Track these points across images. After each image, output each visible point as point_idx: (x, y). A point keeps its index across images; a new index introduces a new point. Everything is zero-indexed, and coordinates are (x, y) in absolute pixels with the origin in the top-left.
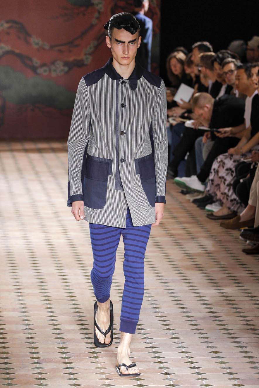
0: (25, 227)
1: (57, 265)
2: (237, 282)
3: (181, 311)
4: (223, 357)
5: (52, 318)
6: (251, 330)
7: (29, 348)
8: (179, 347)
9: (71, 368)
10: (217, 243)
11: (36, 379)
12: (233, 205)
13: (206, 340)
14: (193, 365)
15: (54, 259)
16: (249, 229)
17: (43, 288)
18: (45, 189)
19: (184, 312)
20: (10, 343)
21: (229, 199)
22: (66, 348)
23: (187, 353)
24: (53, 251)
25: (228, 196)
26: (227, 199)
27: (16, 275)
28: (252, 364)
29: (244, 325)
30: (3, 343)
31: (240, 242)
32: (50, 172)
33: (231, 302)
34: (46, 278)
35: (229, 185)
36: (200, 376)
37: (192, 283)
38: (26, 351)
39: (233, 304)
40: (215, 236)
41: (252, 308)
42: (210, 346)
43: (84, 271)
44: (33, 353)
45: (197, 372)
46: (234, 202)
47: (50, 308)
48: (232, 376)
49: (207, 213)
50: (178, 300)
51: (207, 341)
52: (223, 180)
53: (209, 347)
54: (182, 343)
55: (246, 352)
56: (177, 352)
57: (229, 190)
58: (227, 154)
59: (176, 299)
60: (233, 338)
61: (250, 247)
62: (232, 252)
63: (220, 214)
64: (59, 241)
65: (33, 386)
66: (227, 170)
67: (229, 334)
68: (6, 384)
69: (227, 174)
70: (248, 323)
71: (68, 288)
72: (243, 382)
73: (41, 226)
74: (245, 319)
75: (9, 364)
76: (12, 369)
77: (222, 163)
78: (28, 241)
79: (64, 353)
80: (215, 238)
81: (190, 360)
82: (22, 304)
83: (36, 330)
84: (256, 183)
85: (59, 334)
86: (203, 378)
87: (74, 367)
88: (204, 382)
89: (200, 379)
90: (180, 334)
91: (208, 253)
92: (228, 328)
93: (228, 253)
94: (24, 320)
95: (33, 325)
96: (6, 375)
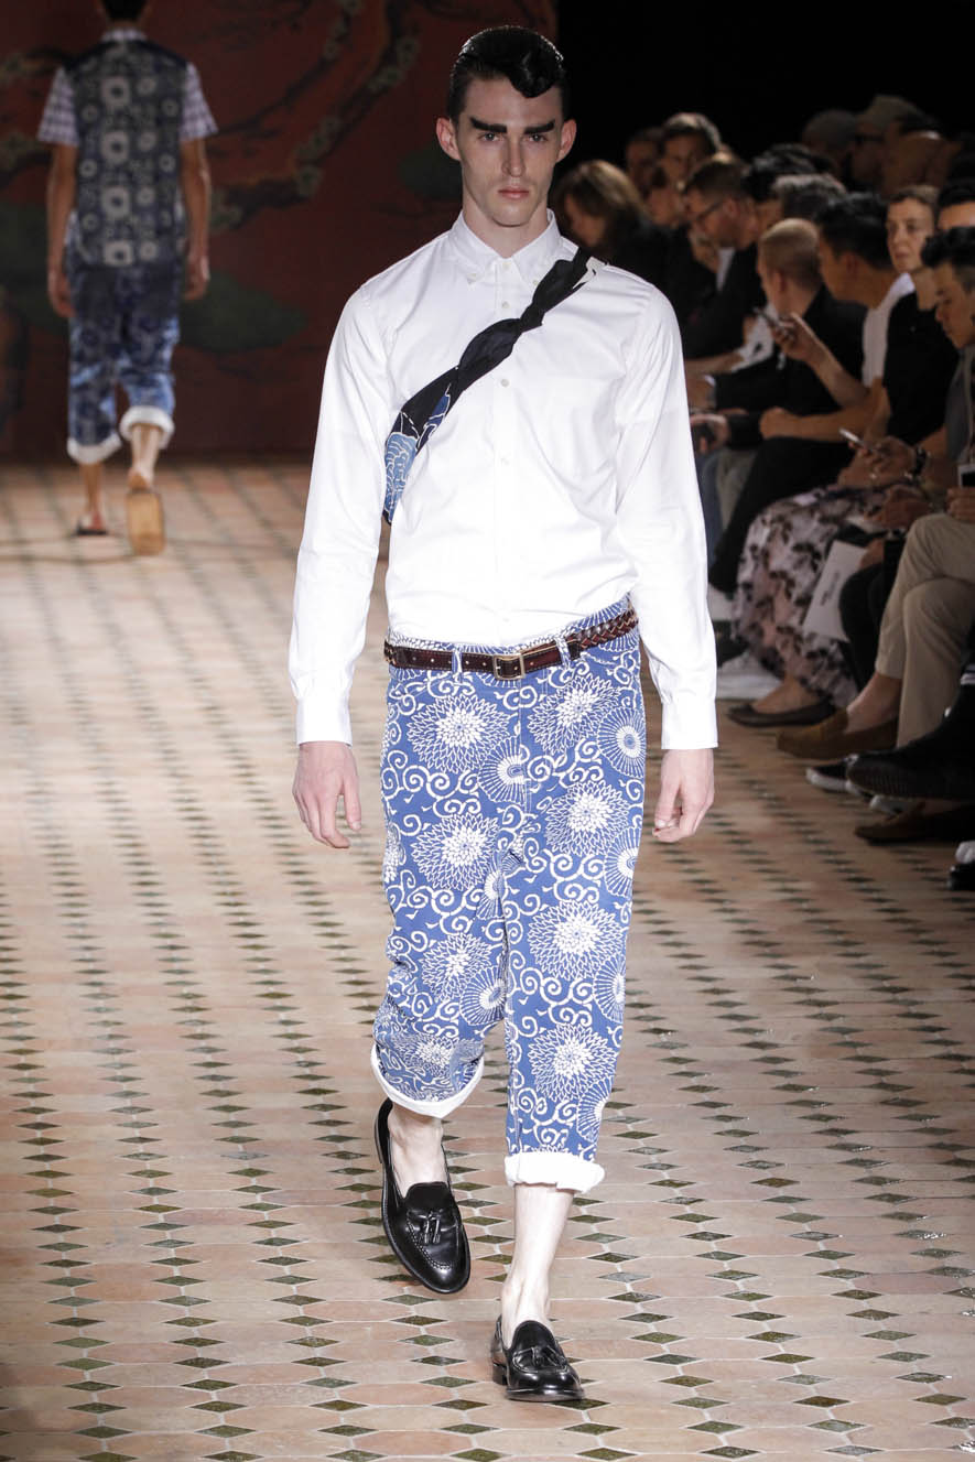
0: (107, 760)
1: (220, 889)
2: (845, 940)
3: (653, 1043)
4: (801, 1200)
5: (213, 1071)
6: (895, 1104)
7: (136, 1174)
8: (652, 1167)
9: (283, 1242)
10: (772, 807)
11: (163, 1281)
12: (816, 670)
13: (742, 1141)
14: (701, 1227)
15: (211, 869)
16: (878, 752)
17: (176, 966)
18: (170, 627)
19: (664, 1046)
20: (71, 1159)
21: (805, 649)
22: (265, 1173)
23: (679, 1185)
24: (207, 841)
25: (798, 638)
26: (798, 650)
27: (83, 925)
28: (900, 1222)
29: (874, 1087)
30: (47, 1158)
31: (850, 802)
33: (824, 1010)
34: (187, 934)
35: (804, 601)
36: (726, 1266)
37: (687, 945)
38: (125, 1185)
40: (762, 782)
41: (895, 1029)
42: (758, 1162)
43: (317, 909)
44: (151, 1191)
45: (716, 1250)
46: (819, 660)
47: (202, 1037)
48: (836, 1265)
50: (641, 1006)
51: (744, 1143)
52: (784, 584)
53: (754, 1164)
54: (661, 1151)
55: (879, 1181)
56: (643, 1184)
57: (803, 620)
60: (834, 1132)
61: (880, 819)
62: (819, 837)
64: (228, 806)
65: (154, 1305)
66: (798, 548)
67: (819, 1118)
68: (62, 1301)
69: (799, 564)
70: (885, 1079)
71: (261, 966)
72: (874, 1284)
73: (161, 755)
74: (875, 1066)
75: (70, 1232)
76: (81, 1247)
77: (780, 527)
78: (121, 805)
79: (256, 1189)
80: (763, 791)
81: (688, 1210)
82: (106, 1023)
83: (157, 1112)
84: (903, 595)
85: (237, 1124)
86: (737, 1273)
87: (294, 1239)
88: (739, 1284)
89: (725, 1275)
90: (651, 1122)
91: (739, 840)
92: (814, 1098)
93: (808, 842)
94: (114, 1079)
95: (145, 1094)
96: (59, 1268)
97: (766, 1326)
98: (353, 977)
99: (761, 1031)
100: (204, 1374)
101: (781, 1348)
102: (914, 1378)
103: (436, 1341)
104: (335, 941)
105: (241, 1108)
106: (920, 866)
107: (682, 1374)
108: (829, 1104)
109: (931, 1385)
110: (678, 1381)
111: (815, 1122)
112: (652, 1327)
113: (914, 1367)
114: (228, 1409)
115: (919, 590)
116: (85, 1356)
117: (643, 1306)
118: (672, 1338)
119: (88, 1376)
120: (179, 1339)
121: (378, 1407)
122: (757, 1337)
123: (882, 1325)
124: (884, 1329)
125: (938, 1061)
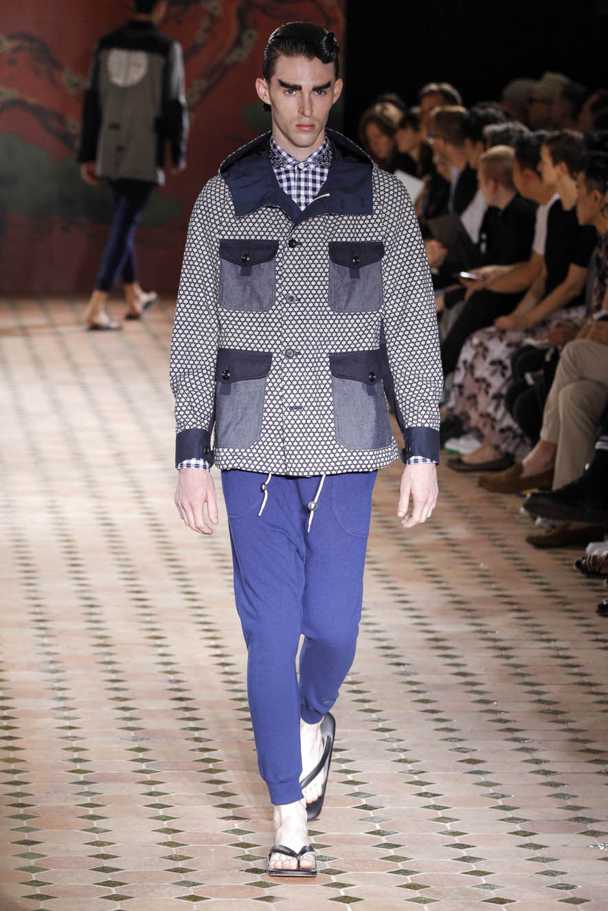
0: (52, 486)
1: (122, 569)
2: (517, 608)
3: (396, 671)
4: (488, 773)
5: (116, 685)
6: (549, 713)
7: (66, 749)
8: (394, 750)
9: (158, 794)
10: (472, 523)
11: (83, 817)
12: (505, 440)
13: (451, 735)
14: (424, 789)
15: (115, 556)
16: (542, 492)
17: (93, 618)
18: (93, 403)
19: (403, 674)
20: (25, 739)
21: (498, 427)
22: (148, 750)
23: (410, 762)
24: (115, 539)
25: (494, 420)
26: (493, 428)
27: (35, 591)
28: (551, 788)
29: (535, 702)
30: (10, 738)
31: (521, 521)
32: (105, 365)
33: (504, 653)
34: (101, 597)
35: (497, 397)
36: (440, 814)
38: (60, 756)
39: (508, 657)
40: (467, 507)
41: (549, 666)
42: (460, 748)
43: (184, 583)
44: (76, 761)
45: (433, 804)
46: (507, 434)
47: (110, 663)
48: (509, 814)
49: (450, 457)
50: (388, 648)
51: (452, 737)
52: (484, 386)
53: (458, 750)
54: (399, 740)
55: (538, 762)
56: (388, 761)
57: (497, 408)
58: (492, 329)
59: (384, 644)
60: (509, 730)
61: (542, 532)
62: (503, 542)
63: (478, 460)
64: (128, 517)
65: (76, 833)
66: (493, 363)
67: (500, 721)
68: (18, 829)
69: (493, 373)
70: (543, 697)
71: (148, 618)
72: (533, 826)
73: (86, 484)
74: (536, 688)
75: (24, 786)
76: (31, 795)
77: (481, 350)
78: (61, 515)
79: (142, 760)
80: (467, 513)
81: (416, 778)
82: (48, 653)
83: (80, 710)
84: (558, 392)
85: (131, 719)
86: (447, 818)
87: (165, 792)
88: (448, 825)
89: (439, 819)
90: (393, 722)
91: (452, 544)
92: (498, 708)
93: (495, 545)
94: (53, 689)
95: (73, 699)
96: (17, 808)
97: (464, 852)
98: (206, 627)
99: (464, 665)
100: (108, 877)
101: (474, 867)
102: (558, 887)
103: (254, 858)
104: (195, 604)
105: (133, 709)
106: (567, 562)
107: (410, 882)
108: (507, 712)
109: (568, 891)
110: (408, 886)
111: (498, 724)
112: (392, 852)
113: (558, 880)
114: (122, 899)
115: (570, 387)
116: (32, 864)
117: (387, 839)
118: (405, 859)
119: (34, 877)
120: (91, 855)
121: (217, 899)
122: (459, 859)
123: (538, 853)
124: (539, 855)
125: (576, 686)
